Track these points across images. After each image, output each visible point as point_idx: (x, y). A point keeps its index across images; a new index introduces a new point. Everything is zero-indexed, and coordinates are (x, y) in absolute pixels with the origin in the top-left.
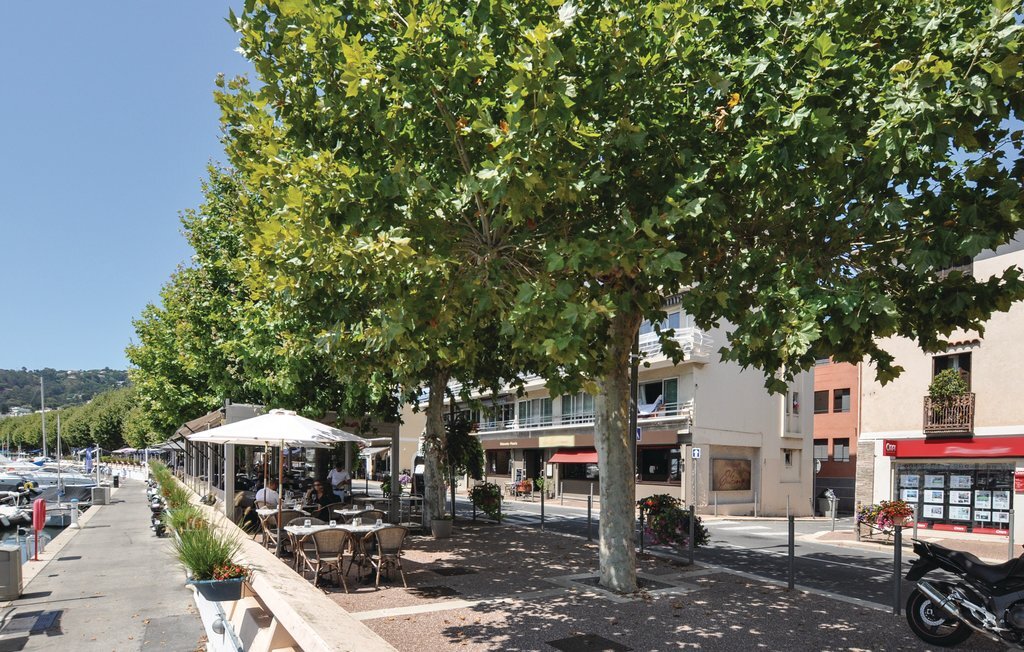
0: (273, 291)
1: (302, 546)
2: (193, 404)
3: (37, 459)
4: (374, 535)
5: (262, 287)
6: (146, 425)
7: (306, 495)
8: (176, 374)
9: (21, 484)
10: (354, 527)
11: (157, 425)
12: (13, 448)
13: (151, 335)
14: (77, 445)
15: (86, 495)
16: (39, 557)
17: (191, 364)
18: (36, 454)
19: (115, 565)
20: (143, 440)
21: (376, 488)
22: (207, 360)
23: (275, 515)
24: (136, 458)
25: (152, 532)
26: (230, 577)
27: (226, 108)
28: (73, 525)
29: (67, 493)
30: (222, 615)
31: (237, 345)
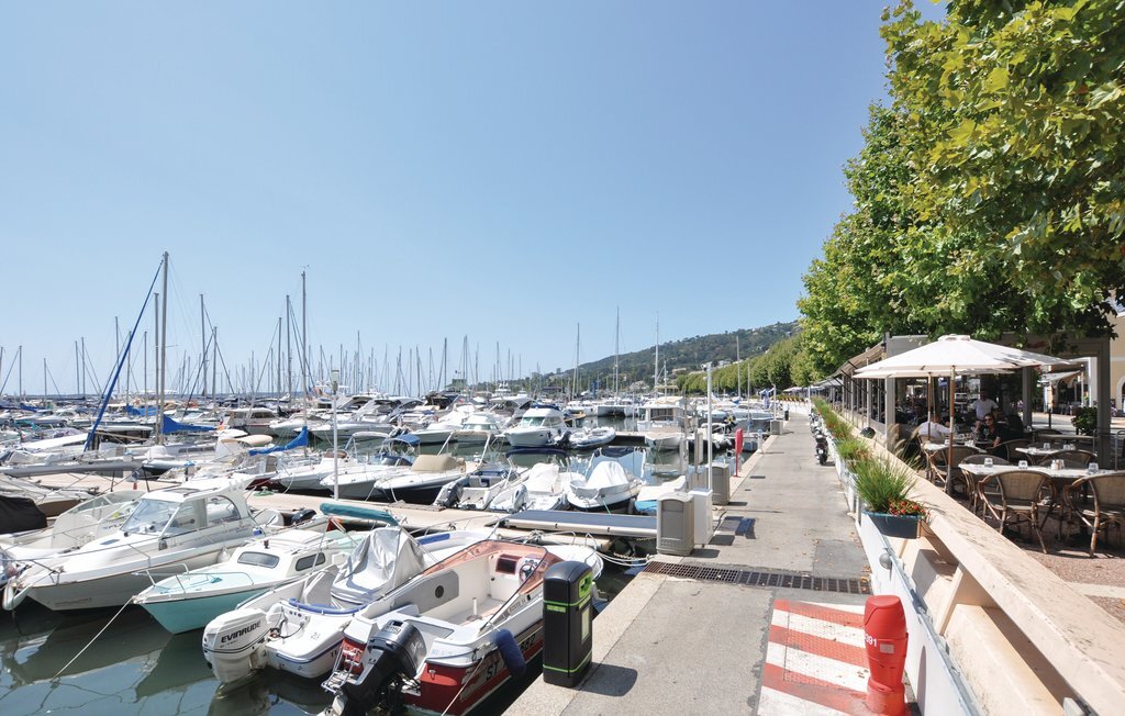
0: (942, 207)
1: (983, 487)
2: (853, 343)
3: (735, 399)
4: (1086, 483)
5: (932, 205)
6: (810, 366)
7: (975, 430)
8: (838, 316)
9: (725, 418)
10: (1054, 470)
11: (820, 364)
12: (721, 391)
13: (816, 286)
14: (759, 387)
15: (767, 426)
16: (739, 474)
17: (853, 305)
18: (734, 395)
19: (789, 486)
20: (807, 380)
21: (1064, 423)
22: (867, 299)
23: (944, 450)
24: (801, 396)
25: (816, 460)
26: (907, 514)
27: (892, 38)
28: (759, 450)
29: (754, 425)
30: (889, 550)
31: (898, 276)
